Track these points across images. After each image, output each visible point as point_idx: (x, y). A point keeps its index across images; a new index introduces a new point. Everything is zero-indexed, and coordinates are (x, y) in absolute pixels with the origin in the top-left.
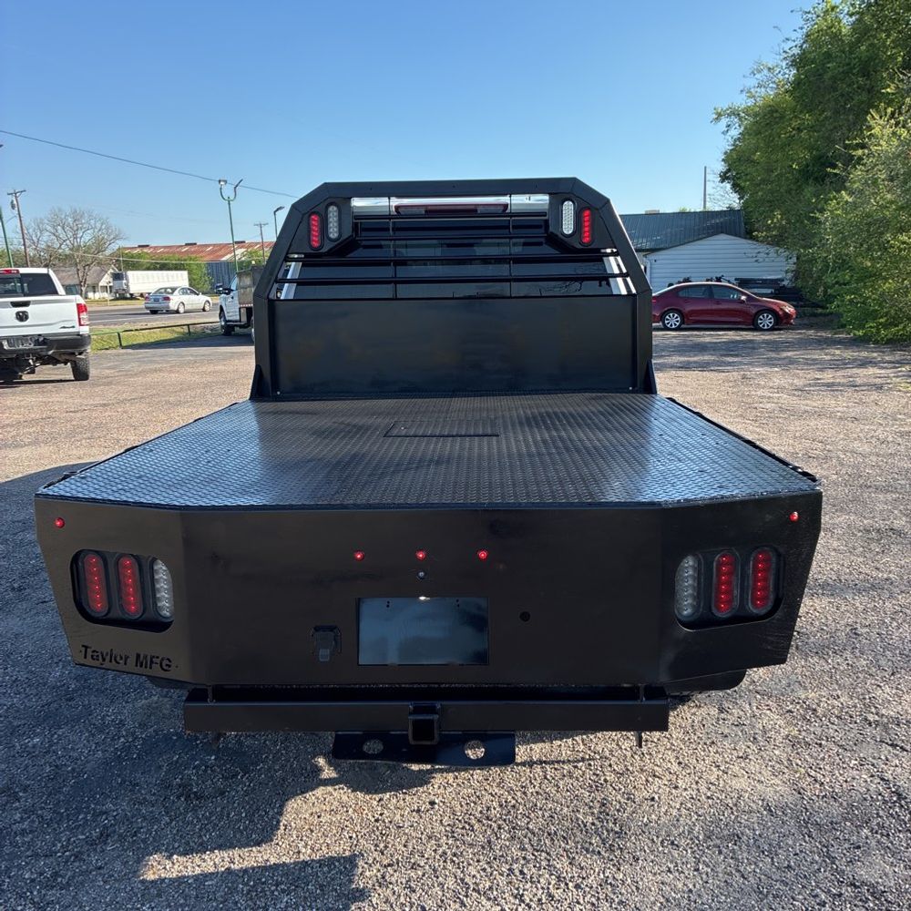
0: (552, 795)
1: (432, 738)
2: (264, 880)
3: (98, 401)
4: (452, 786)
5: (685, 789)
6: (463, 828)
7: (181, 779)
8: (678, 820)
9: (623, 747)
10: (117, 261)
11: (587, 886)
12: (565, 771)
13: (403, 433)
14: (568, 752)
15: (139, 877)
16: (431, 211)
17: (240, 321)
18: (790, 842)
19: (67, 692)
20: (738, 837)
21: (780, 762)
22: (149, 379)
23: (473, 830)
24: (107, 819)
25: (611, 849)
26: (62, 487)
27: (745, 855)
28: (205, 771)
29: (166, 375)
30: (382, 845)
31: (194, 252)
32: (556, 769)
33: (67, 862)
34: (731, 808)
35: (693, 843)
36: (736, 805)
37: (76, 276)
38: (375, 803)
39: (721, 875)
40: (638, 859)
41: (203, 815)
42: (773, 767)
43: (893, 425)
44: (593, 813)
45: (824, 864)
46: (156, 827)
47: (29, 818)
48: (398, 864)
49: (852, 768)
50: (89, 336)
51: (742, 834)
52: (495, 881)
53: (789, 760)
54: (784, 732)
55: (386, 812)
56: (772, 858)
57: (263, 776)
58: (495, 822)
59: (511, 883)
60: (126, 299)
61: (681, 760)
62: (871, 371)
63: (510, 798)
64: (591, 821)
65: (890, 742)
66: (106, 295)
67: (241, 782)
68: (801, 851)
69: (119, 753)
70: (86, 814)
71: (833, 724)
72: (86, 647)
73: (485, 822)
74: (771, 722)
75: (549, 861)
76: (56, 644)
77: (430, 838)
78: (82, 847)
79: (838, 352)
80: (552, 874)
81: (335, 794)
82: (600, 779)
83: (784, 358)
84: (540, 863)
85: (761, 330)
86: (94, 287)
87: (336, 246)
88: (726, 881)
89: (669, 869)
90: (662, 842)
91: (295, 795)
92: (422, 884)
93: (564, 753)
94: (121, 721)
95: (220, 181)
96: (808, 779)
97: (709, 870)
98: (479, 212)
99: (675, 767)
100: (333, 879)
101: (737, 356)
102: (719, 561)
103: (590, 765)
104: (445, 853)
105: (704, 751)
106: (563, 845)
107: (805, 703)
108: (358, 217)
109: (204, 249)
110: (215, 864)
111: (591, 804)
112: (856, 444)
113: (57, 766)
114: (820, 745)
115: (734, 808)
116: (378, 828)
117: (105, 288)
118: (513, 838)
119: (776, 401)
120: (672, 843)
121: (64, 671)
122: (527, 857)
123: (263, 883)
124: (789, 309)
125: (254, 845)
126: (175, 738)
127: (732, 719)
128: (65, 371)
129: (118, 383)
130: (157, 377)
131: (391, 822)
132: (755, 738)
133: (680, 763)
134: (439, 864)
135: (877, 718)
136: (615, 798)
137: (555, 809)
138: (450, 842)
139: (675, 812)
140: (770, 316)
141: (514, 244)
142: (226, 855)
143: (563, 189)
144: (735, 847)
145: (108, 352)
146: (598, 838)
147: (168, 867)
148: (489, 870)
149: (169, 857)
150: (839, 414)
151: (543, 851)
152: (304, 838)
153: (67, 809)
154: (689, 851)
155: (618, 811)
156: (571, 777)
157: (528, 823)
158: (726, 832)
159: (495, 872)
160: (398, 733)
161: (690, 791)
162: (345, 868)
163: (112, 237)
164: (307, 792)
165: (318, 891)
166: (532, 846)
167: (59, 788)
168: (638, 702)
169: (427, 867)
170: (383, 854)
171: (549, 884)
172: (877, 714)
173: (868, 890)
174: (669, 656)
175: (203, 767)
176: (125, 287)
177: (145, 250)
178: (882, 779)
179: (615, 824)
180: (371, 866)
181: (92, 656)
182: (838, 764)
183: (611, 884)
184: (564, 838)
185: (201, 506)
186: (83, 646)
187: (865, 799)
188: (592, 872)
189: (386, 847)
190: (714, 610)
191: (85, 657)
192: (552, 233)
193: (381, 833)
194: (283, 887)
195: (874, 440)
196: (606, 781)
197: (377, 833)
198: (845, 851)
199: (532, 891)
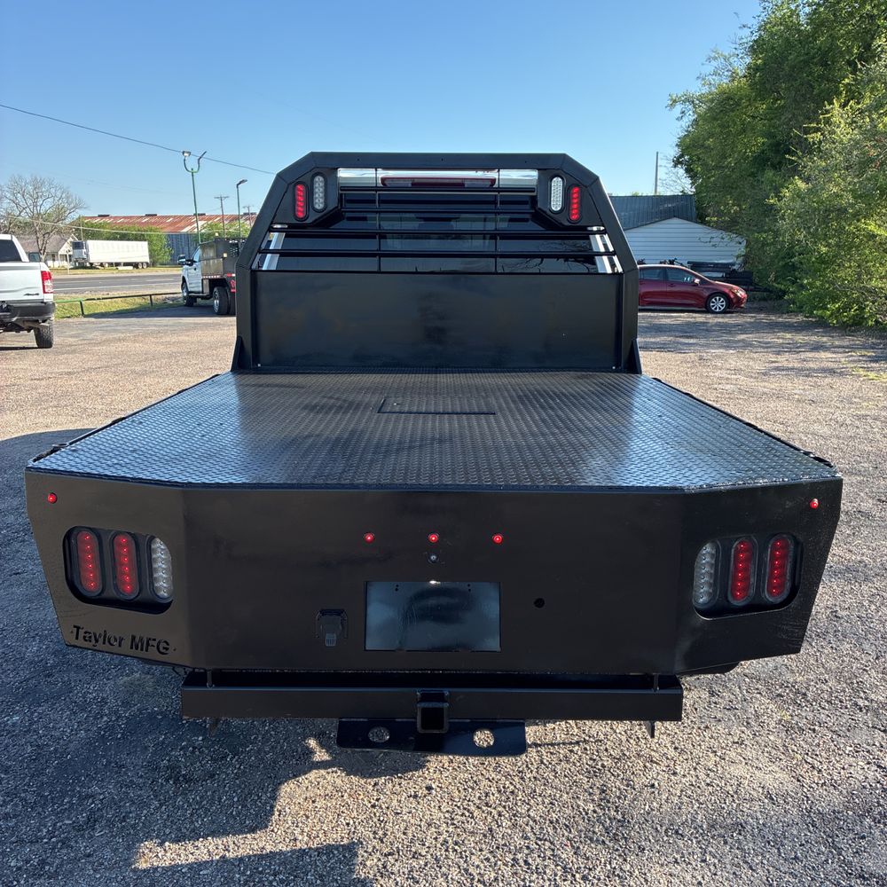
0: (550, 781)
1: (441, 727)
2: (260, 869)
3: (63, 369)
4: (448, 770)
5: (684, 776)
6: (463, 815)
7: (169, 761)
8: (680, 808)
9: (618, 731)
10: (77, 230)
11: (594, 877)
12: (561, 756)
13: (397, 409)
14: (563, 736)
15: (130, 866)
16: (418, 184)
17: (203, 292)
18: (795, 832)
19: (46, 668)
20: (742, 826)
21: (776, 748)
22: (113, 349)
23: (472, 817)
24: (93, 802)
25: (615, 839)
26: (53, 460)
27: (751, 845)
28: (193, 752)
29: (130, 344)
30: (381, 833)
31: (154, 223)
32: (551, 753)
33: (53, 849)
34: (732, 796)
35: (697, 833)
36: (736, 793)
37: (36, 244)
38: (370, 787)
39: (728, 866)
40: (644, 849)
41: (193, 799)
42: (769, 753)
43: (849, 408)
44: (593, 800)
45: (830, 855)
46: (145, 812)
47: (12, 801)
48: (398, 852)
49: (848, 755)
50: (54, 304)
51: (746, 823)
52: (500, 872)
53: (784, 745)
54: (777, 717)
55: (382, 797)
56: (779, 849)
57: (253, 758)
58: (495, 808)
59: (516, 873)
60: (86, 268)
61: (677, 745)
62: (823, 355)
63: (507, 782)
64: (592, 808)
65: (883, 728)
66: (67, 265)
67: (231, 764)
68: (807, 842)
69: (102, 733)
70: (72, 797)
71: (823, 708)
72: (78, 628)
73: (484, 808)
74: (763, 707)
75: (553, 850)
76: (31, 618)
77: (429, 825)
78: (69, 832)
79: (788, 336)
80: (558, 865)
81: (329, 778)
82: (597, 765)
83: (739, 341)
84: (544, 853)
85: (713, 312)
86: (53, 256)
87: (322, 217)
88: (734, 873)
89: (676, 859)
90: (666, 831)
91: (287, 779)
92: (426, 875)
93: (558, 736)
94: (103, 698)
95: (183, 153)
96: (805, 766)
97: (716, 861)
98: (466, 186)
99: (672, 753)
100: (332, 869)
101: (691, 337)
102: (737, 548)
103: (586, 749)
104: (446, 841)
105: (699, 735)
106: (566, 834)
107: (794, 687)
108: (344, 188)
109: (164, 220)
110: (209, 851)
111: (591, 790)
112: (816, 426)
113: (38, 746)
114: (814, 730)
115: (735, 796)
116: (375, 814)
117: (64, 257)
118: (514, 825)
119: (735, 382)
120: (677, 832)
121: (41, 645)
122: (531, 846)
123: (261, 873)
124: (741, 293)
125: (249, 832)
126: (160, 717)
127: (723, 703)
128: (28, 338)
129: (82, 352)
130: (121, 346)
131: (388, 808)
132: (748, 723)
133: (676, 748)
134: (441, 853)
135: (867, 703)
136: (615, 785)
137: (555, 796)
138: (450, 829)
139: (676, 800)
140: (722, 299)
141: (502, 220)
142: (220, 842)
143: (551, 165)
144: (741, 837)
145: (70, 320)
146: (601, 827)
147: (160, 855)
148: (492, 860)
149: (161, 844)
150: (797, 396)
151: (546, 840)
152: (300, 825)
153: (51, 792)
154: (694, 841)
155: (619, 798)
156: (568, 762)
157: (528, 810)
158: (729, 821)
159: (499, 863)
160: (405, 720)
161: (689, 778)
162: (344, 856)
163: (72, 205)
164: (300, 776)
165: (318, 882)
166: (535, 834)
167: (42, 769)
168: (652, 692)
169: (429, 857)
170: (382, 842)
171: (556, 875)
172: (866, 699)
173: (877, 882)
174: (685, 645)
175: (191, 749)
176: (85, 256)
177: (107, 220)
178: (879, 766)
179: (617, 811)
180: (370, 855)
181: (84, 637)
182: (834, 751)
183: (618, 875)
184: (567, 826)
185: (204, 483)
186: (75, 627)
187: (864, 787)
188: (598, 862)
189: (385, 834)
190: (730, 598)
191: (77, 638)
192: (540, 209)
193: (379, 820)
194: (281, 877)
195: (832, 423)
196: (603, 766)
197: (375, 820)
198: (850, 842)
199: (538, 882)
